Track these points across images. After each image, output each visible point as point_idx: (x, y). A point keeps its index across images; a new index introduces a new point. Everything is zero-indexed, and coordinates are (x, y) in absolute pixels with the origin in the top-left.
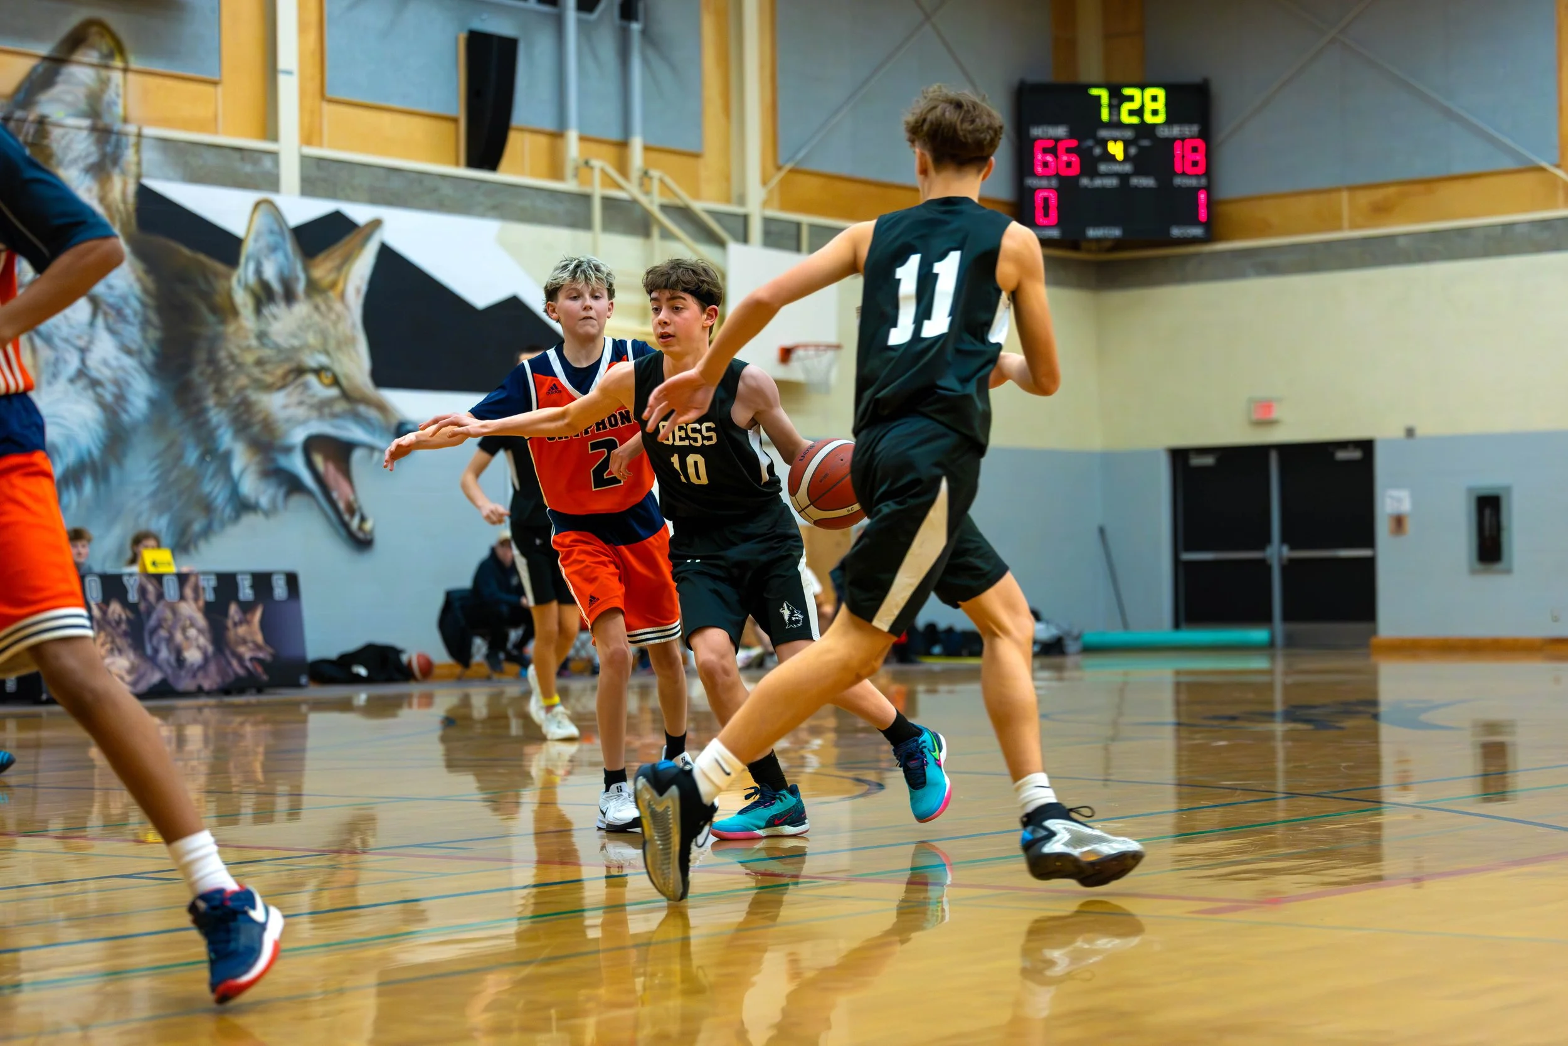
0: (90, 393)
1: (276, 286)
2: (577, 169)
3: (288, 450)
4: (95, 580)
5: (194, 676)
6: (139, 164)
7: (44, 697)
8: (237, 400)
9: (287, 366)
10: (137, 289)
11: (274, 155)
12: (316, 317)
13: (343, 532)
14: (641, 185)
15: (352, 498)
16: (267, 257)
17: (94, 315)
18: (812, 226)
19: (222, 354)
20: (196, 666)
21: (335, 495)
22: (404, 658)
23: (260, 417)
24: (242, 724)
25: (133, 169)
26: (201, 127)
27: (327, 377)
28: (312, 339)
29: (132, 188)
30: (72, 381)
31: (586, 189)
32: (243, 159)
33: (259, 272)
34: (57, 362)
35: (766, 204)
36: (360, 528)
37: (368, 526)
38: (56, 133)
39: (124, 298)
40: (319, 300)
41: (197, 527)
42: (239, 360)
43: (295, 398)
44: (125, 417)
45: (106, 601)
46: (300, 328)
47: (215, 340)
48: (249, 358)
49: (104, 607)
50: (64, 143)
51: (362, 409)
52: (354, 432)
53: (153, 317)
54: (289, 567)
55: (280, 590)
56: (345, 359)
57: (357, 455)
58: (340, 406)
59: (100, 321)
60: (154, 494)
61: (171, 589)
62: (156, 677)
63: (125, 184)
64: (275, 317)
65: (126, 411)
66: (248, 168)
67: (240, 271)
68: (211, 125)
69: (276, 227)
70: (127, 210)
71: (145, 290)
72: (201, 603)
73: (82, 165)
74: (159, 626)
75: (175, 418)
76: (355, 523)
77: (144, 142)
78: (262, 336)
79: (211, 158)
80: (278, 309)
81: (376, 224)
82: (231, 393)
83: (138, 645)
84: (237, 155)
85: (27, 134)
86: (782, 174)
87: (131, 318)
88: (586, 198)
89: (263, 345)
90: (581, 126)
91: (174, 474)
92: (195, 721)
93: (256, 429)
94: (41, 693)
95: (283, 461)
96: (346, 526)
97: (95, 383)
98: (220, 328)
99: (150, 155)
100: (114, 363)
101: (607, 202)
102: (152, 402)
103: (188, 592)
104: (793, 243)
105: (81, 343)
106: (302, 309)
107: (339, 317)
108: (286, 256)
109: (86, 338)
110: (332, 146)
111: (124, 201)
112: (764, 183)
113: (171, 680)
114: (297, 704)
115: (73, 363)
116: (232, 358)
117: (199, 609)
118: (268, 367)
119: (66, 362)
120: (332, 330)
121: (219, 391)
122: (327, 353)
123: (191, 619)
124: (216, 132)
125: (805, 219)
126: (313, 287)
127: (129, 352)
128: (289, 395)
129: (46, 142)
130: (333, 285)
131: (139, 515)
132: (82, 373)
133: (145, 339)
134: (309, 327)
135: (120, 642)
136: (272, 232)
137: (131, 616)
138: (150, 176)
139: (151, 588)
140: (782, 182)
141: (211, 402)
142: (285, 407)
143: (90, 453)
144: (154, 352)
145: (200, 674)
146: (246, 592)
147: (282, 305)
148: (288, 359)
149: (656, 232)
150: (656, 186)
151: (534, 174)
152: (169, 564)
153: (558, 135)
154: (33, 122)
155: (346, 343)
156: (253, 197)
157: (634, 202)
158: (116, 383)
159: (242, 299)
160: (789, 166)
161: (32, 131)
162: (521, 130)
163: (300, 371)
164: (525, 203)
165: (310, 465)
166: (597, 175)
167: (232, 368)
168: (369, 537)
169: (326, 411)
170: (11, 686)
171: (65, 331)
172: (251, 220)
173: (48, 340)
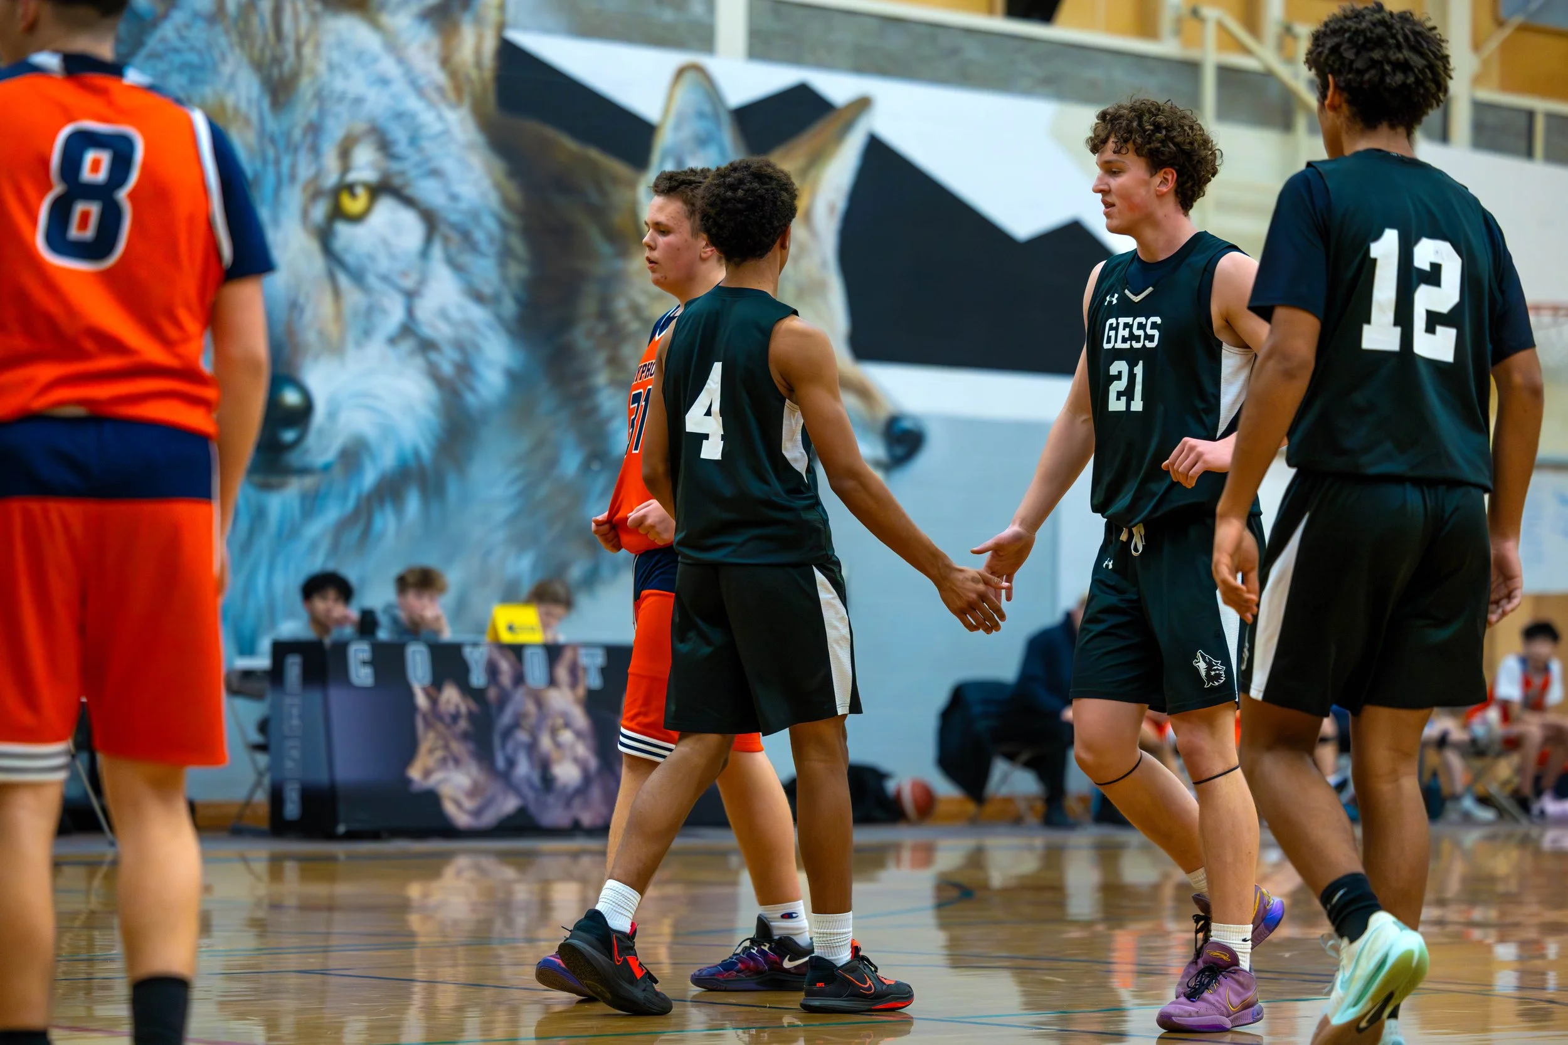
0: (419, 361)
2: (1179, 21)
5: (568, 804)
6: (502, 7)
7: (341, 829)
10: (493, 200)
14: (1281, 47)
16: (692, 153)
17: (429, 240)
18: (1550, 116)
19: (621, 305)
20: (570, 789)
22: (891, 786)
25: (492, 15)
29: (490, 45)
30: (392, 341)
31: (1192, 54)
32: (660, 1)
34: (371, 312)
35: (1478, 80)
39: (475, 215)
41: (576, 572)
44: (470, 399)
45: (437, 684)
47: (613, 281)
49: (433, 692)
53: (517, 244)
59: (437, 251)
60: (511, 520)
61: (535, 669)
62: (509, 804)
63: (480, 38)
65: (472, 389)
66: (668, 16)
67: (652, 175)
69: (707, 108)
70: (482, 80)
71: (506, 203)
72: (581, 691)
73: (416, 7)
74: (516, 725)
75: (546, 401)
81: (863, 104)
83: (483, 752)
86: (1507, 32)
87: (484, 246)
88: (1191, 68)
91: (544, 490)
92: (569, 877)
94: (336, 823)
97: (427, 346)
98: (620, 264)
100: (455, 314)
101: (1226, 74)
102: (514, 378)
103: (562, 673)
104: (1523, 144)
105: (409, 283)
107: (802, 249)
108: (723, 153)
109: (415, 275)
111: (478, 64)
112: (1477, 46)
113: (533, 809)
115: (396, 314)
117: (579, 701)
119: (384, 312)
121: (614, 362)
123: (565, 715)
125: (1541, 105)
127: (479, 298)
131: (488, 553)
132: (408, 329)
133: (505, 279)
135: (457, 747)
136: (701, 115)
137: (474, 707)
138: (516, 26)
139: (505, 666)
140: (1505, 47)
141: (601, 379)
143: (417, 454)
144: (518, 300)
145: (577, 802)
149: (1301, 122)
151: (1111, 29)
152: (532, 629)
155: (811, 289)
156: (674, 59)
157: (1269, 74)
158: (460, 345)
160: (1518, 19)
166: (1211, 32)
170: (292, 809)
171: (384, 264)
172: (670, 97)
173: (358, 277)
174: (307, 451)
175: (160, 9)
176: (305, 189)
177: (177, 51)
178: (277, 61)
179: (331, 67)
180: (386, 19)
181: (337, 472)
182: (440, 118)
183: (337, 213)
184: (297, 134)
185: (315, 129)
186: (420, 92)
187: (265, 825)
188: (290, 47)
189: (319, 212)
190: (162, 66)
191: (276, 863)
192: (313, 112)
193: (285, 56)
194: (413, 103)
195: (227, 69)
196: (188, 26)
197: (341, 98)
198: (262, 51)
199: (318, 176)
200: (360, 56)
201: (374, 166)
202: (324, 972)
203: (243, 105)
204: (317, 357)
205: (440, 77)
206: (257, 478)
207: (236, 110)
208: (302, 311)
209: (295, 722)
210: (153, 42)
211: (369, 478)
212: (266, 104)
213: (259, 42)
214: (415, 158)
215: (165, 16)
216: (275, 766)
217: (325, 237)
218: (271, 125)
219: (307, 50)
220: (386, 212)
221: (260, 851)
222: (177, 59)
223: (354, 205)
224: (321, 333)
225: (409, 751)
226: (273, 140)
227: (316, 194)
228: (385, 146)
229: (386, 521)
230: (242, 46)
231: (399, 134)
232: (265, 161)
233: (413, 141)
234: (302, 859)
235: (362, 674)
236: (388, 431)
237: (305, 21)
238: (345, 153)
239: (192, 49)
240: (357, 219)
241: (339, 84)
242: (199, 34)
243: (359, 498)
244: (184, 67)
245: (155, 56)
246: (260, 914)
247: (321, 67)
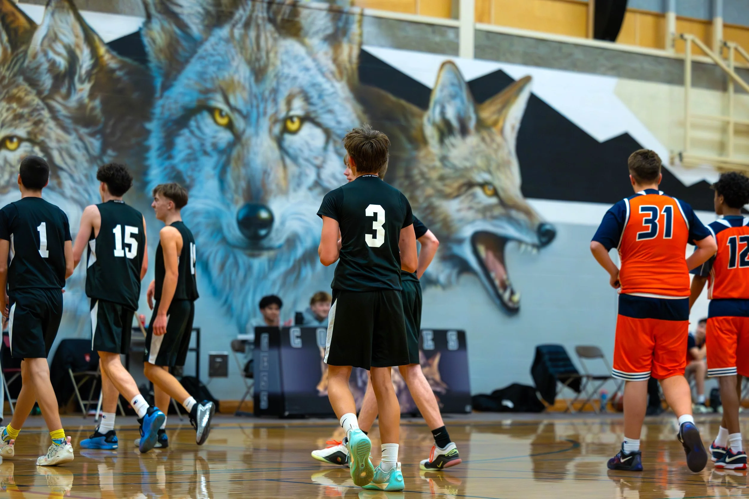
1: (455, 123)
2: (674, 40)
3: (460, 241)
4: (323, 331)
6: (361, 35)
7: (287, 413)
8: (425, 205)
9: (462, 181)
10: (357, 124)
11: (456, 29)
12: (483, 146)
13: (498, 302)
14: (721, 53)
15: (505, 277)
16: (448, 102)
17: (327, 142)
19: (415, 172)
21: (493, 275)
23: (441, 217)
24: (424, 439)
25: (357, 39)
26: (406, 9)
27: (489, 190)
28: (479, 162)
29: (355, 52)
30: (310, 189)
31: (681, 56)
32: (434, 32)
33: (443, 113)
34: (300, 176)
36: (510, 299)
37: (516, 298)
38: (304, 13)
40: (485, 134)
42: (427, 176)
43: (466, 205)
46: (471, 154)
47: (412, 161)
48: (434, 175)
50: (309, 20)
51: (514, 213)
52: (509, 231)
54: (460, 327)
55: (453, 343)
56: (502, 176)
57: (510, 247)
58: (498, 211)
59: (331, 147)
63: (351, 49)
64: (453, 146)
66: (437, 39)
67: (429, 112)
68: (412, 8)
69: (456, 81)
70: (352, 69)
73: (321, 35)
76: (506, 296)
77: (366, 21)
78: (444, 159)
79: (411, 32)
80: (456, 140)
81: (527, 79)
82: (421, 200)
84: (429, 29)
85: (284, 14)
88: (681, 62)
89: (444, 166)
90: (677, 11)
93: (438, 226)
94: (284, 411)
95: (457, 250)
96: (500, 297)
98: (415, 153)
99: (369, 29)
100: (339, 176)
101: (696, 65)
105: (318, 162)
106: (473, 140)
107: (499, 146)
108: (463, 102)
109: (321, 159)
110: (497, 23)
111: (350, 61)
114: (463, 426)
115: (312, 177)
116: (422, 174)
118: (448, 182)
119: (307, 175)
120: (494, 156)
122: (489, 172)
124: (415, 12)
126: (481, 125)
128: (462, 202)
129: (297, 19)
130: (495, 123)
132: (318, 183)
134: (477, 153)
136: (453, 84)
138: (368, 44)
142: (459, 210)
146: (429, 344)
147: (459, 137)
148: (462, 176)
149: (731, 88)
150: (732, 52)
151: (642, 44)
153: (661, 16)
154: (289, 5)
155: (504, 165)
156: (440, 59)
157: (716, 65)
159: (430, 132)
161: (288, 11)
162: (634, 12)
163: (470, 185)
164: (636, 65)
165: (476, 253)
166: (689, 44)
167: (422, 182)
168: (516, 306)
169: (488, 214)
170: (264, 404)
171: (306, 153)
172: (438, 76)
173: (295, 159)
174: (271, 240)
175: (204, 36)
176: (270, 119)
177: (212, 55)
178: (258, 60)
179: (283, 63)
180: (307, 41)
181: (285, 249)
182: (333, 86)
183: (285, 130)
184: (267, 93)
185: (275, 91)
186: (323, 74)
187: (251, 411)
188: (264, 54)
189: (277, 129)
190: (205, 62)
191: (257, 428)
192: (274, 84)
193: (261, 57)
194: (320, 79)
195: (235, 64)
196: (217, 44)
197: (287, 77)
198: (251, 55)
199: (276, 113)
200: (296, 58)
201: (302, 108)
202: (278, 480)
203: (242, 80)
204: (275, 196)
205: (333, 67)
206: (248, 252)
207: (239, 82)
208: (269, 175)
209: (266, 364)
210: (201, 51)
211: (300, 251)
212: (253, 79)
213: (249, 51)
214: (321, 104)
215: (206, 40)
216: (256, 385)
217: (279, 141)
218: (255, 89)
219: (272, 55)
220: (308, 129)
221: (249, 424)
222: (212, 59)
223: (293, 126)
224: (278, 185)
225: (318, 378)
226: (256, 96)
227: (276, 121)
228: (307, 99)
229: (307, 272)
230: (241, 53)
231: (314, 94)
232: (252, 106)
233: (320, 96)
234: (269, 427)
235: (296, 343)
236: (308, 230)
237: (270, 42)
238: (289, 103)
239: (219, 54)
240: (294, 133)
241: (286, 70)
242: (222, 48)
243: (295, 261)
244: (216, 63)
245: (202, 58)
246: (248, 453)
247: (278, 63)
